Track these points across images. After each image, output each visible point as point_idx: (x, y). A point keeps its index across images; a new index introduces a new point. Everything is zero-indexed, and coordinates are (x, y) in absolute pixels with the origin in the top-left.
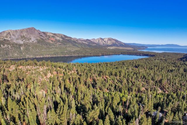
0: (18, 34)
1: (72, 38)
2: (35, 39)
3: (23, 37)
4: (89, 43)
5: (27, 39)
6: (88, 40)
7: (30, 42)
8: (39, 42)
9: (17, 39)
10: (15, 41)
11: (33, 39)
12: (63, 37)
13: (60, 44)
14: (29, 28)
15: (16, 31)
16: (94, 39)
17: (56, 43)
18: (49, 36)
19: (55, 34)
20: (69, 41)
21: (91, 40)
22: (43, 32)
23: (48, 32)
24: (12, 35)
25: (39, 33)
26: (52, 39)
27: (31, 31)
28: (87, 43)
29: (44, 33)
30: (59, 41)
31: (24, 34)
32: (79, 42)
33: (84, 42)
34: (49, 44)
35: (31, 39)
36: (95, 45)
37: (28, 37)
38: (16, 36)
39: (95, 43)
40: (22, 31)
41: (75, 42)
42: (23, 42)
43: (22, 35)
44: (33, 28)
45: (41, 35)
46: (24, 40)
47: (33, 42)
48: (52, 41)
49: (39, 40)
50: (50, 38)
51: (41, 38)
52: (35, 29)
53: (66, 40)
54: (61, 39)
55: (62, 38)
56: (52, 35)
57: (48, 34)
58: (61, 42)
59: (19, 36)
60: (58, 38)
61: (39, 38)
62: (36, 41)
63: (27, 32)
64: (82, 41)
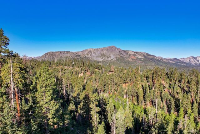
0: (99, 52)
1: (156, 57)
2: (114, 57)
3: (103, 55)
4: (177, 62)
5: (107, 57)
6: (175, 59)
7: (109, 60)
8: (118, 59)
9: (97, 57)
10: (95, 59)
11: (113, 57)
12: (146, 55)
13: (141, 63)
14: (109, 47)
15: (97, 50)
16: (184, 58)
17: (136, 61)
18: (130, 55)
19: (136, 53)
20: (151, 59)
21: (181, 60)
22: (123, 51)
23: (129, 51)
24: (93, 53)
25: (120, 52)
26: (133, 57)
27: (112, 49)
28: (174, 62)
29: (125, 51)
30: (140, 60)
31: (105, 52)
32: (164, 61)
33: (171, 61)
34: (129, 62)
35: (110, 57)
36: (185, 64)
37: (108, 55)
38: (97, 54)
39: (185, 63)
40: (102, 50)
41: (159, 60)
42: (102, 60)
43: (102, 53)
44: (114, 46)
45: (121, 54)
46: (103, 58)
47: (112, 60)
48: (133, 59)
49: (119, 58)
50: (130, 57)
51: (121, 56)
52: (115, 48)
53: (149, 58)
54: (143, 58)
55: (144, 56)
56: (133, 53)
57: (129, 53)
58: (142, 61)
59: (99, 54)
60: (139, 57)
61: (118, 56)
62: (115, 59)
63: (107, 50)
64: (168, 60)
